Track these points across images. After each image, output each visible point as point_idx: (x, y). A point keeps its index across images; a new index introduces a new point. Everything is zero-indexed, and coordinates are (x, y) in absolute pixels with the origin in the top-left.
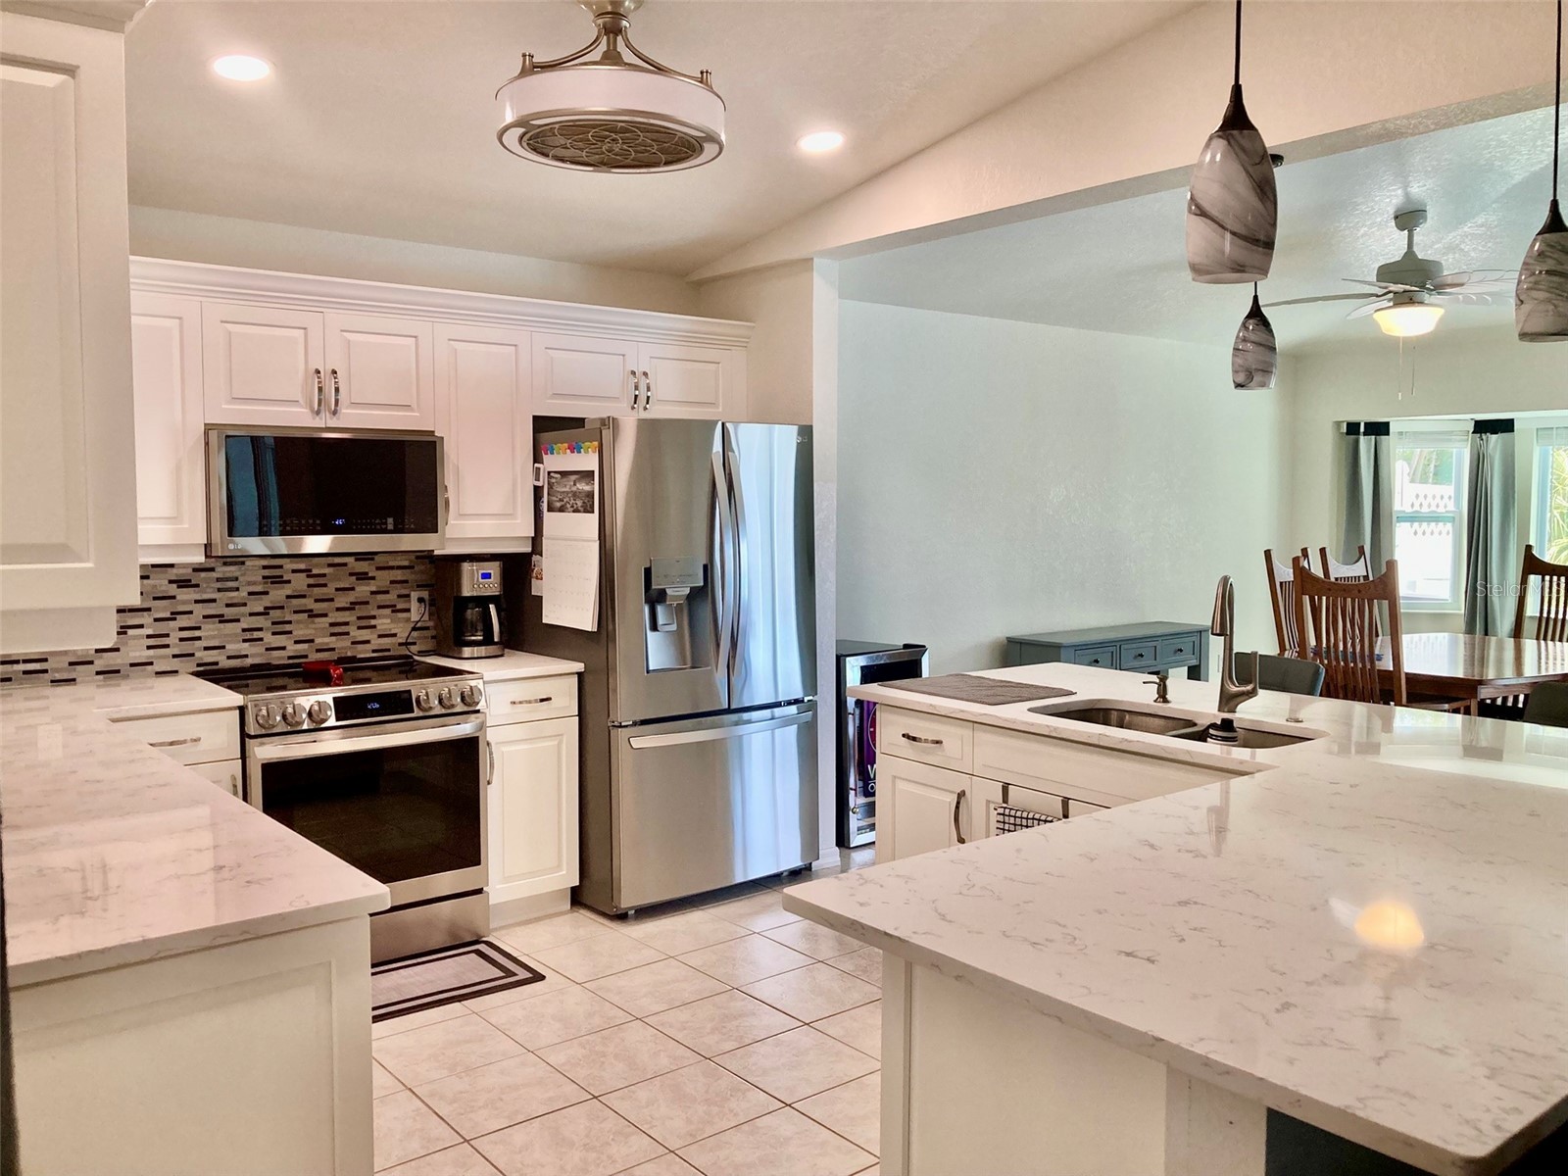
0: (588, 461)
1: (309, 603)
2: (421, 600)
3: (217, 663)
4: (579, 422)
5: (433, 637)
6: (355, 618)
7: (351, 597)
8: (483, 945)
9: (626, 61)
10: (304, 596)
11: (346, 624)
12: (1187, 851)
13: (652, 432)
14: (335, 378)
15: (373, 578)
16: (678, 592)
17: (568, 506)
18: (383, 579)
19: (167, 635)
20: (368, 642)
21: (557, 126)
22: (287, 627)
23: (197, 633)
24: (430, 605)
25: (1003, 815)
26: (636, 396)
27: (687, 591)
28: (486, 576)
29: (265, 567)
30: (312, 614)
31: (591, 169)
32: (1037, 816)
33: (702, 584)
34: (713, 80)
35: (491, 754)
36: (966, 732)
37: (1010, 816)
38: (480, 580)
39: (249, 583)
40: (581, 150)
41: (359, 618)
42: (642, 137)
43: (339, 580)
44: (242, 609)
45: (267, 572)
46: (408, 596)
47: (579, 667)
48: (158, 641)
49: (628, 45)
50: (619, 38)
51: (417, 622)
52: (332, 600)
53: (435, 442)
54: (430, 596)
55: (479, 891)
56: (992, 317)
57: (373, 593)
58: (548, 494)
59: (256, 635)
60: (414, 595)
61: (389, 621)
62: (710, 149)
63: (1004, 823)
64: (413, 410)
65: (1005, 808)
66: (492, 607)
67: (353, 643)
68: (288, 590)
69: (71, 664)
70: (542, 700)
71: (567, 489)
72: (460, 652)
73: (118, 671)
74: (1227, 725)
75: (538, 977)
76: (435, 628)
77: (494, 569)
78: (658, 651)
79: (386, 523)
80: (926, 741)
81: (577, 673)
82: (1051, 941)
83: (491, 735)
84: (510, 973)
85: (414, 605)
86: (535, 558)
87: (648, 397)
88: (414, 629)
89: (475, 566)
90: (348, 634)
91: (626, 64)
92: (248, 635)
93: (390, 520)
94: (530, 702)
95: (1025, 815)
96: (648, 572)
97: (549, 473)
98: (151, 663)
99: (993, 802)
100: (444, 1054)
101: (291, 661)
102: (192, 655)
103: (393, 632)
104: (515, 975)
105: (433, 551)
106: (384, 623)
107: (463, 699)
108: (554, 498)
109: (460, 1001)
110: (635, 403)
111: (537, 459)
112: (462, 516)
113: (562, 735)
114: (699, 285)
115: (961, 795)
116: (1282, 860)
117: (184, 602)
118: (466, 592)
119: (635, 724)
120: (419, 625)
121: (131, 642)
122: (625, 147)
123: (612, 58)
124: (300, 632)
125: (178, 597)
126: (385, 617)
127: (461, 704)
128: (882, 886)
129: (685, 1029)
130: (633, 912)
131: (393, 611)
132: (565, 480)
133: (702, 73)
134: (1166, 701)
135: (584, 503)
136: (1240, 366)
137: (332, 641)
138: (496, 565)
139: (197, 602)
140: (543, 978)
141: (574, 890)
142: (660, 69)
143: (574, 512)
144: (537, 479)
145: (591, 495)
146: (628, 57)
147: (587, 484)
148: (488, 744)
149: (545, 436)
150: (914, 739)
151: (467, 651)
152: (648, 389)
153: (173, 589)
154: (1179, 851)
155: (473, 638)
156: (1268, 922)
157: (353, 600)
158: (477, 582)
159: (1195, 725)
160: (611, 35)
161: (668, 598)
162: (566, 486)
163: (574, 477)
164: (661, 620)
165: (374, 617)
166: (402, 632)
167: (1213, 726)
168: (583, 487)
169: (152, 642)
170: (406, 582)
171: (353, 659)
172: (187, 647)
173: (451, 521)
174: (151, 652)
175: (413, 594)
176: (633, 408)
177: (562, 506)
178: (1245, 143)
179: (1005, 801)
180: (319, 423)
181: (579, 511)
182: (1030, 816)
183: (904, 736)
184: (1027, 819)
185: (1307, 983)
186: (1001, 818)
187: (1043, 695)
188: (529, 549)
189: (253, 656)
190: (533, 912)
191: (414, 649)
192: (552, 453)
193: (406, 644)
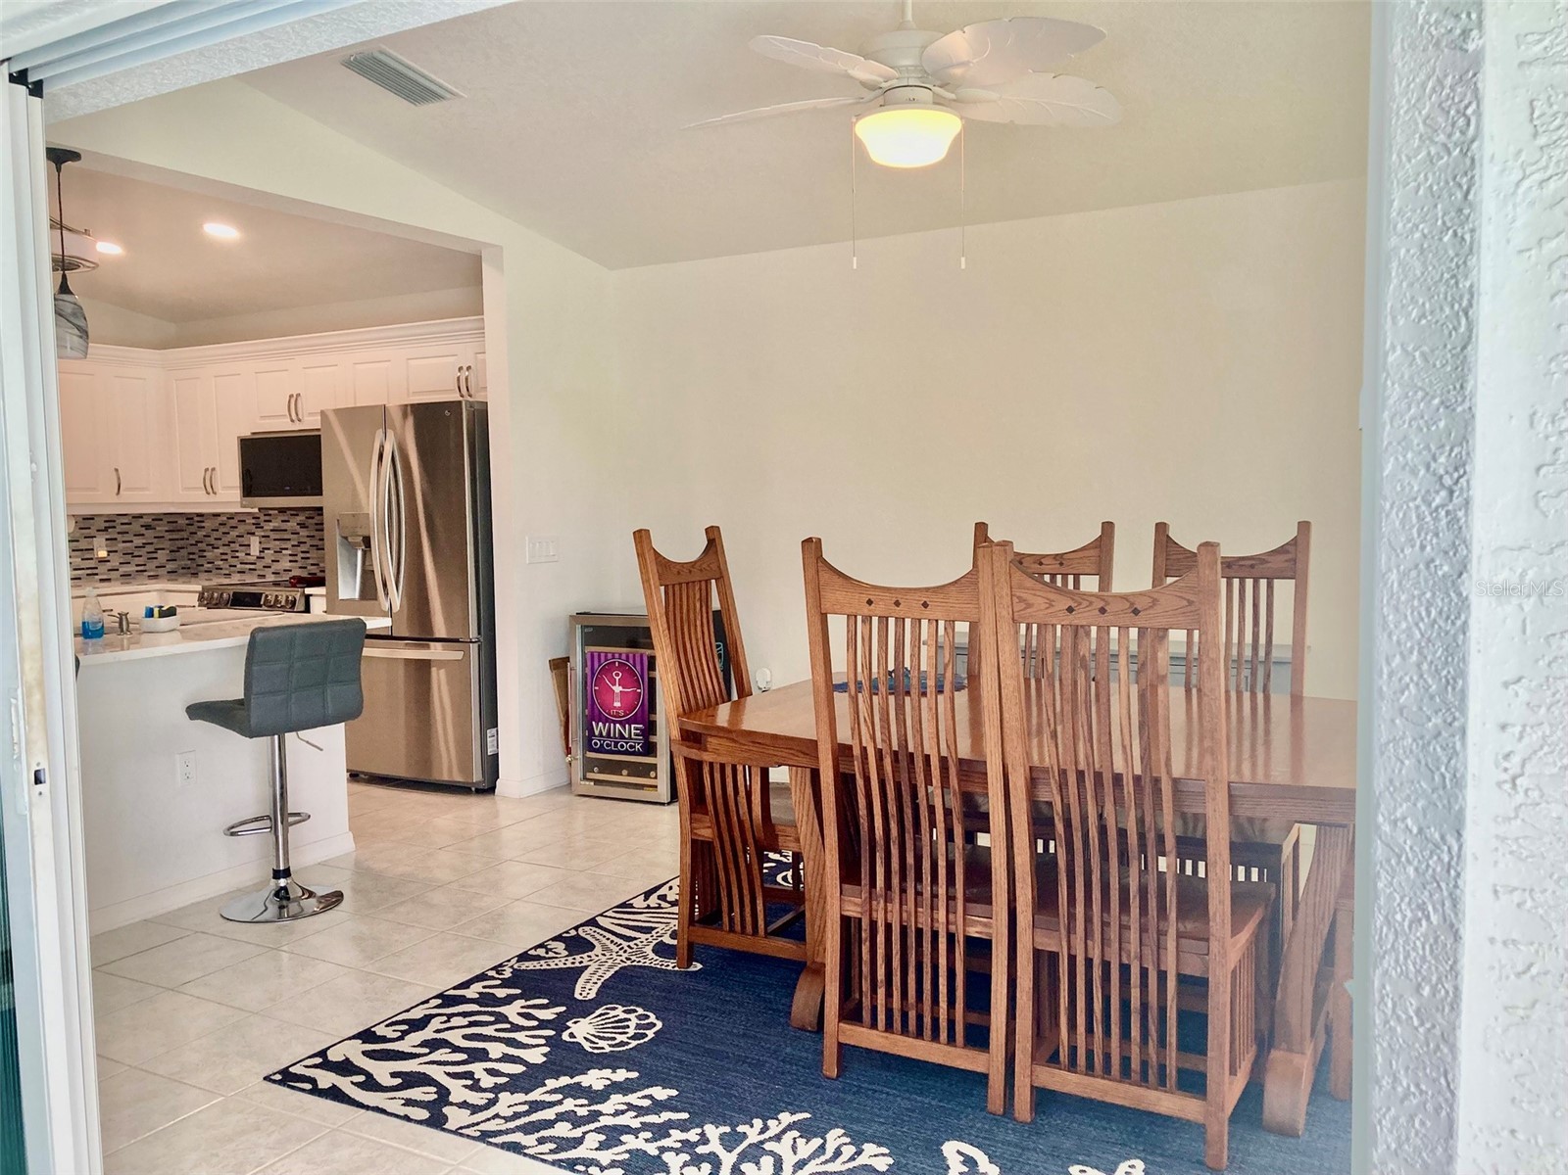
14: (300, 399)
23: (308, 555)
27: (360, 539)
87: (467, 387)
96: (339, 523)
98: (290, 571)
110: (460, 392)
121: (284, 558)
139: (308, 536)
153: (298, 528)
169: (291, 558)
172: (304, 563)
176: (462, 396)
180: (294, 428)
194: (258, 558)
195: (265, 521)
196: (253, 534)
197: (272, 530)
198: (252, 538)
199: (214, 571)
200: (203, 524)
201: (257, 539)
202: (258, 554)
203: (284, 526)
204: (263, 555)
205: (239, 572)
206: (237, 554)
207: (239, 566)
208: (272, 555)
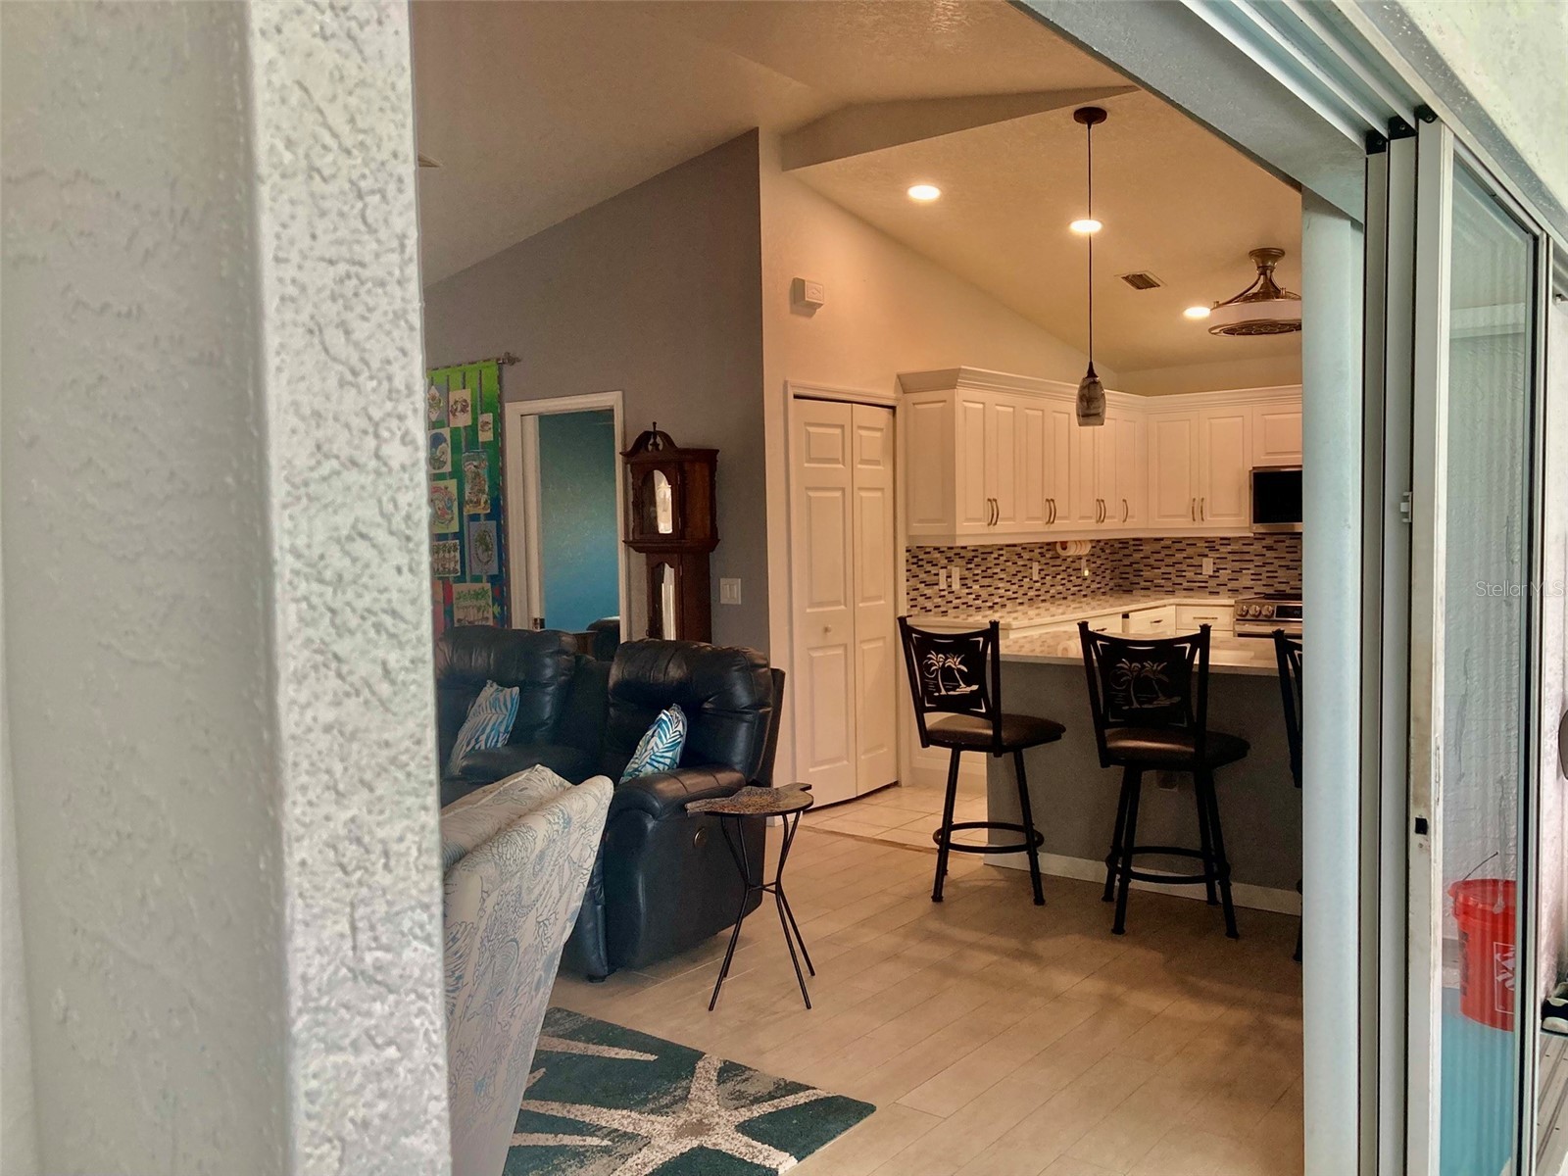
23: (1275, 575)
48: (1256, 577)
69: (1218, 585)
98: (1251, 588)
121: (1245, 577)
139: (1276, 558)
153: (1264, 551)
169: (1253, 577)
172: (1270, 581)
194: (1210, 576)
195: (1221, 544)
196: (1206, 556)
197: (1229, 553)
198: (1205, 560)
199: (1154, 589)
200: (1141, 548)
201: (1212, 561)
202: (1212, 574)
203: (1246, 549)
204: (1217, 574)
205: (1185, 589)
206: (1184, 574)
207: (1186, 585)
208: (1229, 574)
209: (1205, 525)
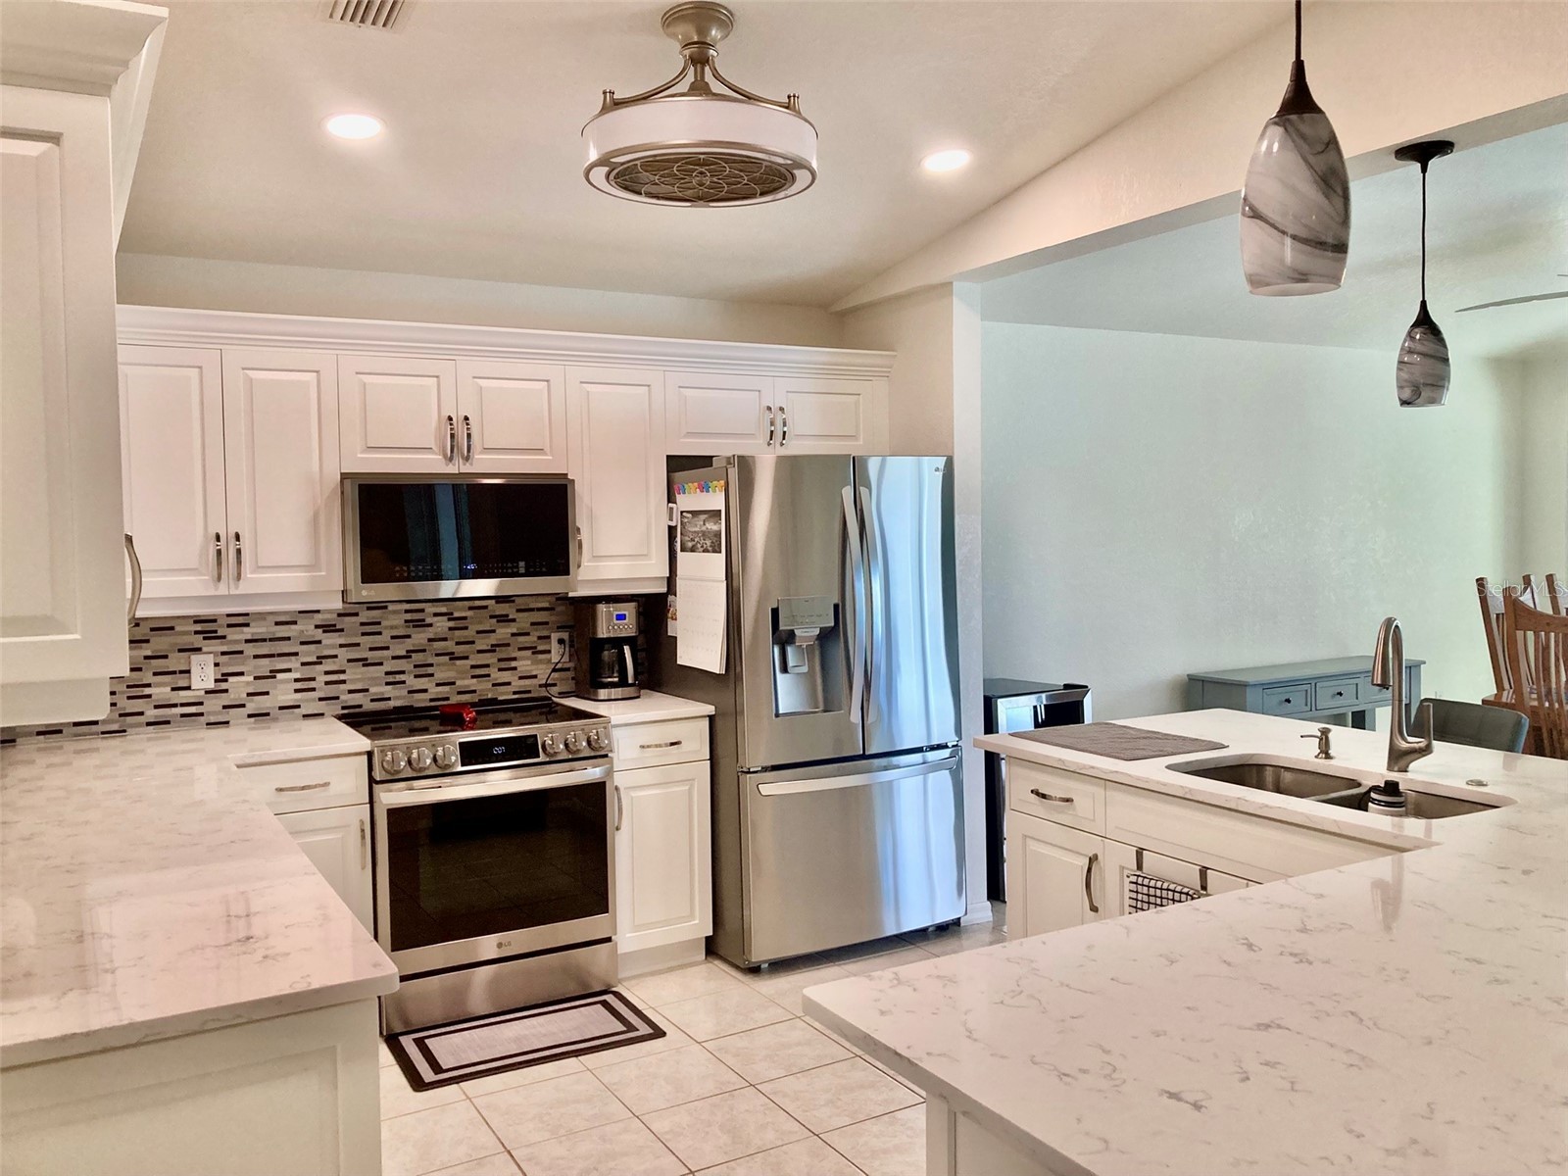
0: (715, 501)
1: (449, 646)
2: (561, 641)
3: (360, 706)
4: (705, 461)
5: (573, 679)
6: (496, 660)
7: (493, 639)
8: (611, 995)
9: (714, 91)
10: (445, 639)
11: (487, 666)
12: (1291, 954)
13: (792, 469)
14: (468, 424)
15: (514, 620)
16: (807, 633)
17: (699, 546)
18: (524, 621)
19: (314, 679)
20: (509, 684)
21: (638, 162)
22: (430, 670)
23: (342, 677)
24: (571, 646)
25: (1136, 883)
26: (772, 432)
27: (817, 632)
28: (621, 617)
29: (407, 611)
30: (453, 657)
31: (688, 204)
32: (1172, 887)
33: (832, 624)
34: (802, 105)
35: (619, 799)
36: (1098, 791)
37: (1143, 885)
38: (616, 622)
39: (392, 627)
40: (673, 185)
41: (500, 660)
42: (728, 169)
43: (480, 623)
44: (385, 652)
45: (409, 616)
46: (549, 637)
47: (710, 709)
48: (305, 686)
49: (717, 76)
50: (707, 68)
51: (557, 663)
52: (473, 642)
53: (566, 486)
54: (570, 636)
55: (609, 940)
56: (1165, 333)
57: (513, 635)
58: (681, 534)
59: (399, 678)
60: (555, 637)
61: (529, 662)
62: (802, 176)
63: (1137, 892)
64: (546, 454)
65: (1138, 876)
66: (627, 649)
67: (494, 685)
68: (430, 633)
69: (225, 707)
70: (672, 744)
71: (697, 529)
72: (596, 694)
73: (268, 714)
74: (1391, 788)
75: (658, 1033)
76: (575, 668)
77: (629, 610)
78: (789, 693)
79: (517, 567)
80: (1056, 799)
81: (709, 716)
82: (1084, 1071)
83: (619, 779)
84: (631, 1028)
85: (555, 646)
86: (671, 598)
87: (784, 433)
88: (554, 670)
89: (612, 607)
90: (488, 675)
91: (715, 94)
92: (391, 679)
93: (522, 564)
94: (660, 746)
95: (1159, 884)
96: (775, 612)
97: (682, 512)
98: (298, 707)
99: (1128, 869)
100: (550, 1114)
101: (433, 704)
102: (337, 698)
103: (534, 673)
104: (638, 1030)
105: (567, 593)
106: (525, 664)
107: (589, 742)
108: (687, 538)
109: (577, 1056)
110: (771, 439)
111: (671, 499)
112: (596, 558)
113: (694, 780)
114: (843, 315)
115: (1093, 860)
116: (1407, 972)
117: (332, 647)
118: (603, 633)
119: (765, 769)
120: (559, 666)
121: (281, 687)
122: (715, 179)
123: (700, 89)
124: (441, 675)
125: (324, 642)
126: (527, 658)
127: (588, 749)
128: (915, 990)
129: (798, 1099)
130: (767, 965)
131: (533, 653)
132: (696, 519)
133: (789, 97)
134: (1328, 757)
135: (712, 542)
136: (1406, 381)
137: (472, 684)
138: (632, 605)
139: (341, 646)
140: (664, 1034)
141: (707, 938)
142: (750, 98)
143: (703, 551)
144: (671, 519)
145: (718, 534)
146: (716, 87)
147: (715, 524)
148: (617, 788)
149: (678, 476)
150: (1044, 796)
151: (603, 693)
152: (785, 425)
153: (319, 634)
154: (1281, 954)
155: (609, 680)
156: (1363, 1058)
157: (494, 642)
158: (610, 624)
159: (1359, 785)
160: (699, 65)
161: (797, 639)
162: (697, 526)
163: (703, 517)
164: (791, 662)
165: (515, 659)
166: (543, 672)
167: (1375, 789)
168: (712, 526)
169: (299, 685)
170: (547, 623)
171: (494, 701)
172: (332, 691)
173: (585, 563)
174: (299, 696)
175: (552, 635)
176: (769, 444)
177: (693, 546)
178: (1305, 129)
179: (1140, 867)
180: (452, 469)
181: (708, 551)
182: (1165, 886)
183: (1032, 791)
184: (1161, 889)
185: (1387, 1150)
186: (1133, 887)
187: (1186, 749)
188: (664, 590)
189: (397, 698)
190: (664, 961)
191: (554, 690)
192: (684, 493)
193: (546, 685)
194: (208, 692)
195: (229, 626)
196: (198, 650)
197: (247, 641)
198: (195, 658)
201: (210, 659)
202: (211, 685)
203: (282, 631)
204: (224, 686)
205: (149, 724)
206: (147, 691)
207: (152, 714)
208: (248, 683)
209: (243, 588)
